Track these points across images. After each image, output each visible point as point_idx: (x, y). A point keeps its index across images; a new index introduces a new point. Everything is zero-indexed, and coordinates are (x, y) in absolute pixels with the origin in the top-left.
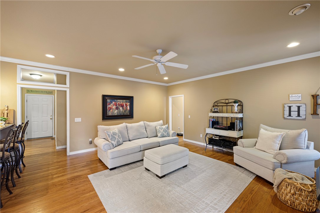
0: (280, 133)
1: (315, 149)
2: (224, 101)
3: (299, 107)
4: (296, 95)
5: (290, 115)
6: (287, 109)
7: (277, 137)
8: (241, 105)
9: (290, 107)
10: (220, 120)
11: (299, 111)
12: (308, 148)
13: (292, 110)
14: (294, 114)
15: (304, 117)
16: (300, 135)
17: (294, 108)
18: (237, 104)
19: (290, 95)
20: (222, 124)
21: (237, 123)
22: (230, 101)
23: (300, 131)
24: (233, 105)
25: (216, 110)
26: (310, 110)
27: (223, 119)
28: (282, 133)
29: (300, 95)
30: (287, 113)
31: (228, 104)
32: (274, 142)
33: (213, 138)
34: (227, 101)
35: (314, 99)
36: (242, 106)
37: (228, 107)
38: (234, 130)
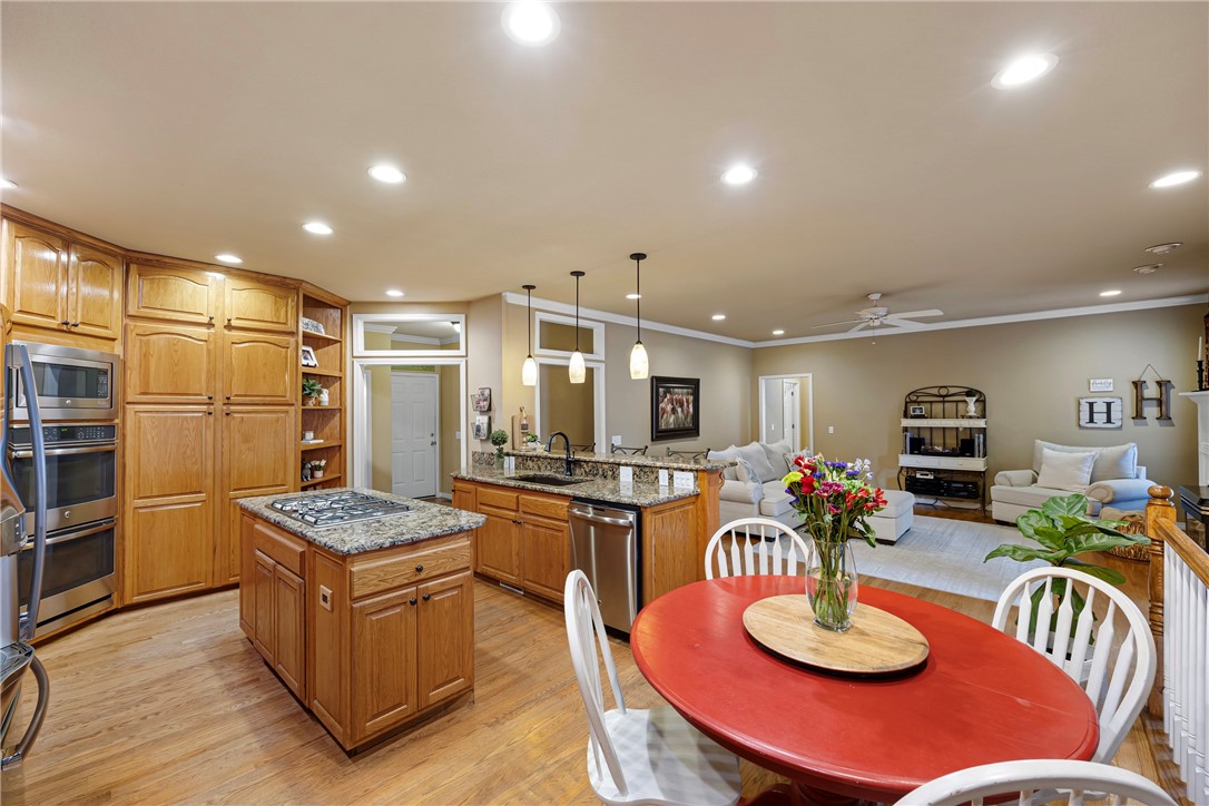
0: (1088, 454)
1: (1147, 478)
2: (935, 391)
3: (1109, 405)
4: (1103, 381)
5: (1091, 421)
6: (1085, 408)
7: (1084, 460)
8: (982, 401)
9: (1091, 405)
10: (926, 435)
11: (1109, 413)
12: (1138, 477)
13: (1095, 409)
14: (1100, 418)
15: (1118, 424)
16: (1125, 453)
17: (1100, 407)
18: (974, 399)
19: (1092, 381)
20: (931, 444)
21: (979, 439)
22: (952, 391)
23: (1125, 447)
24: (965, 401)
25: (918, 413)
26: (1130, 410)
27: (934, 432)
28: (1093, 453)
29: (1111, 381)
30: (1085, 416)
31: (946, 399)
32: (1080, 469)
33: (918, 476)
34: (943, 392)
35: (1136, 388)
36: (984, 402)
37: (947, 405)
38: (972, 456)
